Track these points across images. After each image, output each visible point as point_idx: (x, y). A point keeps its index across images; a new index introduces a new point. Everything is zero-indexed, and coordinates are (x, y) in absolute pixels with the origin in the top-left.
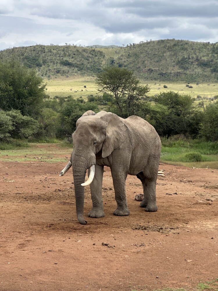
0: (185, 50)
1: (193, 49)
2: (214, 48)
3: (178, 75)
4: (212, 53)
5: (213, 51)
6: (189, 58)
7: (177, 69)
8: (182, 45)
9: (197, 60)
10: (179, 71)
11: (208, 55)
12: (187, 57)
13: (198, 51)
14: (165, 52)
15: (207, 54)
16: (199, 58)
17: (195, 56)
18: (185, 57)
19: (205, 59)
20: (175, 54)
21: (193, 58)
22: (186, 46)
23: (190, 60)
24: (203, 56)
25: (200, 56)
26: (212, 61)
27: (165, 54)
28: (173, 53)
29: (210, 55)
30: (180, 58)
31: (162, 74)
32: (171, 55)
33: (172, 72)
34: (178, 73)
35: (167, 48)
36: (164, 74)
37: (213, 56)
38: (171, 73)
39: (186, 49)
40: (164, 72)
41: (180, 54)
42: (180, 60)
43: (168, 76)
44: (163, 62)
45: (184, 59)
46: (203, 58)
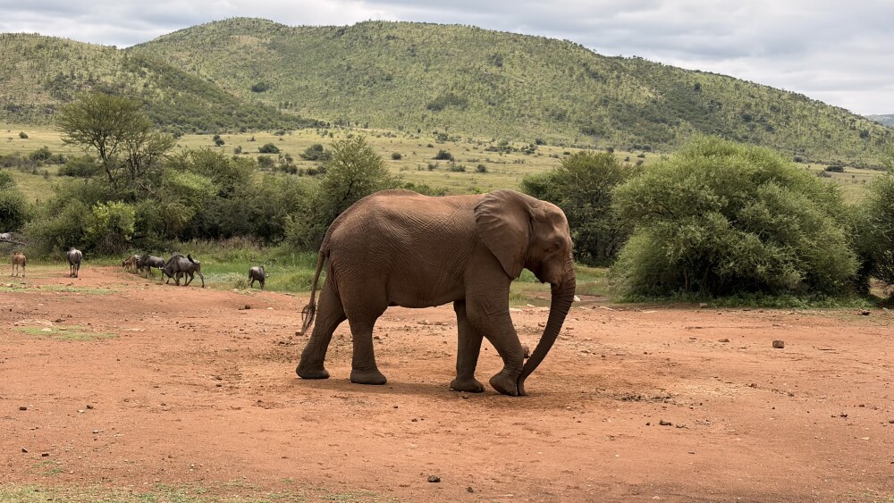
0: (62, 60)
1: (80, 58)
2: (127, 59)
3: (48, 110)
4: (123, 70)
5: (125, 65)
6: (73, 77)
7: (46, 99)
8: (56, 48)
9: (91, 81)
10: (50, 103)
11: (113, 73)
12: (69, 74)
13: (92, 63)
14: (18, 60)
15: (112, 71)
16: (95, 78)
17: (85, 74)
18: (65, 74)
19: (109, 80)
20: (42, 66)
21: (81, 77)
22: (65, 51)
23: (74, 81)
24: (104, 75)
25: (96, 74)
26: (123, 86)
27: (17, 65)
28: (36, 64)
29: (118, 73)
30: (53, 76)
31: (12, 108)
32: (32, 67)
33: (36, 103)
34: (48, 106)
35: (22, 51)
36: (17, 107)
37: (125, 75)
38: (32, 107)
39: (65, 57)
40: (17, 104)
41: (52, 66)
42: (52, 80)
43: (26, 113)
44: (15, 81)
45: (60, 78)
46: (103, 79)
